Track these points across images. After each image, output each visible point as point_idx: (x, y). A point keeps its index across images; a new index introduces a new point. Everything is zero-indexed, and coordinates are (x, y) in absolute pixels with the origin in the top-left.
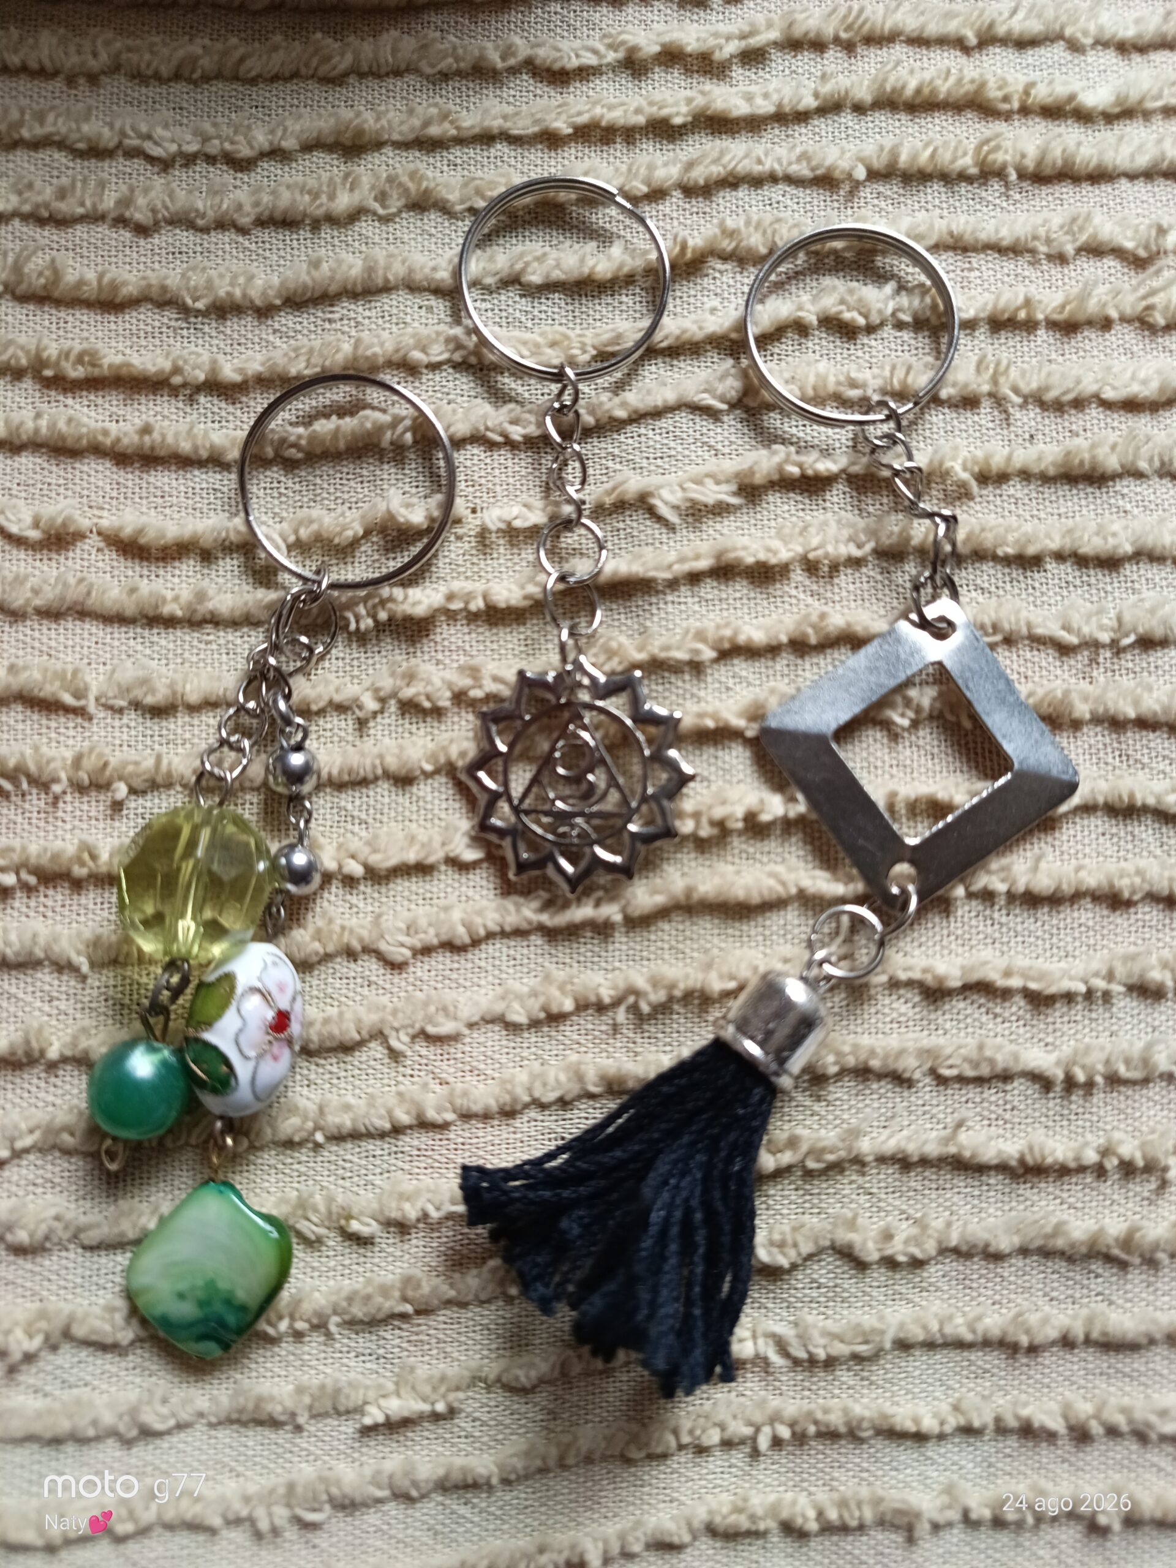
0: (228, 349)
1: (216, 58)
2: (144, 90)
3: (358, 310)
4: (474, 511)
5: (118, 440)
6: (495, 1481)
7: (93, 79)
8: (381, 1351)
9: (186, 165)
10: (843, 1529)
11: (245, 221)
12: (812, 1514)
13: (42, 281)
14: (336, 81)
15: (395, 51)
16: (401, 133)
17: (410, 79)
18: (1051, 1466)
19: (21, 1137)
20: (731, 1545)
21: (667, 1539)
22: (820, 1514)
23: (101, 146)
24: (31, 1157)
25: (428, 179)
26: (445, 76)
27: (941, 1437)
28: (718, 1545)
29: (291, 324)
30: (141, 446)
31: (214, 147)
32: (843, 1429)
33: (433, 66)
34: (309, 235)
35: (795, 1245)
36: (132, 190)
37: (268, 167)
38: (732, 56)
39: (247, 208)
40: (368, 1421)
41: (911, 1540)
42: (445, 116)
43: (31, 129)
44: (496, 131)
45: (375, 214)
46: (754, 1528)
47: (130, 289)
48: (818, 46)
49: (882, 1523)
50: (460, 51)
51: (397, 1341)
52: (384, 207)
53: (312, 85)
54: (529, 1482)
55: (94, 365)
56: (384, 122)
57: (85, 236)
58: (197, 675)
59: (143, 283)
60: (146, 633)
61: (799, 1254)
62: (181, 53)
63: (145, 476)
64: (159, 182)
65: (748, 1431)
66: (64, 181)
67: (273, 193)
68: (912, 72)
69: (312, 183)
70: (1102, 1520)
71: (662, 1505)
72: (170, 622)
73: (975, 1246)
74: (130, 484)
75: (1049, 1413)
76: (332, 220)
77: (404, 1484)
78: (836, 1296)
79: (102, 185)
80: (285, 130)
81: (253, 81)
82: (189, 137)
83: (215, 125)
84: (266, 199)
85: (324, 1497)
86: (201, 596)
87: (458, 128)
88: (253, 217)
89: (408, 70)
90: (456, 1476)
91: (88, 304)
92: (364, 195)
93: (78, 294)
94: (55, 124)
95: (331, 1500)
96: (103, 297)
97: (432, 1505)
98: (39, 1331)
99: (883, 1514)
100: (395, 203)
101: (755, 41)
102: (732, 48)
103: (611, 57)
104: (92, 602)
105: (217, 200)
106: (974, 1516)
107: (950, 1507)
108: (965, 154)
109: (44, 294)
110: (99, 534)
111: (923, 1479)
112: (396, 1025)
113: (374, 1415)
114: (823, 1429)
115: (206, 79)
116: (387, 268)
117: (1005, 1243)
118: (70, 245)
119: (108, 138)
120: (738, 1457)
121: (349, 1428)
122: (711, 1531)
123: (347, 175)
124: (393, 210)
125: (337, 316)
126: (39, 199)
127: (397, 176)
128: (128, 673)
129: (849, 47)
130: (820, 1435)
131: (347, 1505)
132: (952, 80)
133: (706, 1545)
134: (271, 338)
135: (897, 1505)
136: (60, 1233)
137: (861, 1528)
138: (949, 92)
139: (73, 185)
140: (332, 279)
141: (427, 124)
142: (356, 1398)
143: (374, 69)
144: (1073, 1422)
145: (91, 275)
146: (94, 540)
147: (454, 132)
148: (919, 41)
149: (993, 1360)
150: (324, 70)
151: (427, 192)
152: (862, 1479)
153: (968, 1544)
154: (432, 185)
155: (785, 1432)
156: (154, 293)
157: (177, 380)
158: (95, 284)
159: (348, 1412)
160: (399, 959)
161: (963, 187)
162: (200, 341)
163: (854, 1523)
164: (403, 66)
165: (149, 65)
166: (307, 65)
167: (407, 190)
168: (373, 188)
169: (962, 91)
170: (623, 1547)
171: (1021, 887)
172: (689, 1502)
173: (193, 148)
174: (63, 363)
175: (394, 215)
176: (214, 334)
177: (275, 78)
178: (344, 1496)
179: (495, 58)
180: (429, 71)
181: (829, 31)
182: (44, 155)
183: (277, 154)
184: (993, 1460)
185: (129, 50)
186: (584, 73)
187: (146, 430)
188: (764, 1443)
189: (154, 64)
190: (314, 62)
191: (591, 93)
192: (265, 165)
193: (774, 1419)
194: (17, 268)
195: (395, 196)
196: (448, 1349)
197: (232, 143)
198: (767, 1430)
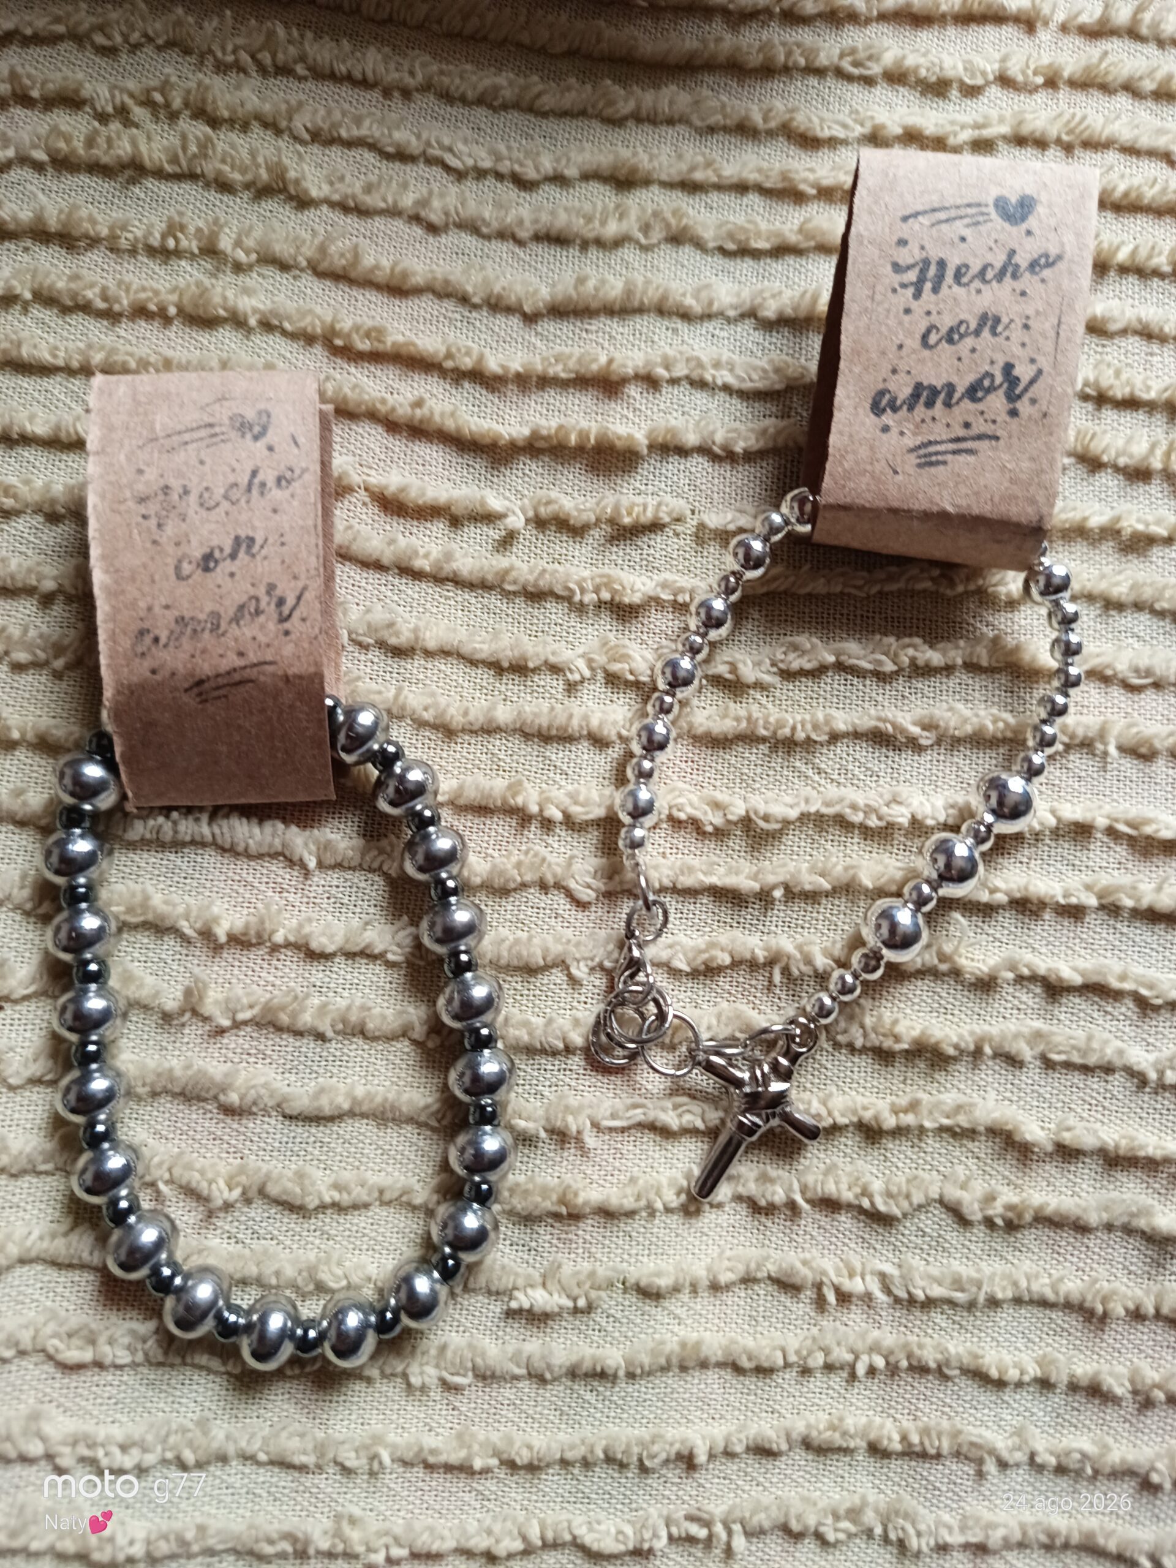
0: (494, 345)
1: (517, 90)
2: (449, 109)
3: (614, 326)
4: (693, 512)
5: (393, 409)
6: (621, 1373)
7: (406, 94)
8: (534, 1244)
9: (478, 179)
10: (923, 1455)
11: (523, 234)
12: (896, 1437)
13: (344, 262)
14: (616, 122)
15: (671, 103)
16: (669, 175)
17: (681, 129)
18: (1114, 1424)
19: (242, 1010)
20: (822, 1459)
21: (767, 1446)
22: (904, 1438)
23: (408, 152)
24: (249, 1029)
25: (688, 217)
26: (712, 130)
27: (1019, 1385)
28: (810, 1457)
29: (552, 329)
30: (412, 418)
31: (505, 167)
32: (933, 1365)
33: (703, 120)
34: (577, 253)
35: (908, 1196)
36: (431, 193)
37: (550, 191)
38: (965, 143)
39: (527, 224)
40: (514, 1305)
41: (980, 1475)
42: (709, 164)
43: (348, 130)
44: (751, 183)
45: (637, 242)
46: (845, 1445)
47: (418, 280)
48: (1040, 144)
49: (958, 1454)
50: (729, 110)
51: (548, 1237)
52: (646, 235)
53: (596, 124)
54: (651, 1378)
55: (379, 341)
56: (656, 164)
57: (382, 227)
58: (436, 624)
59: (430, 276)
60: (396, 581)
61: (911, 1204)
62: (487, 82)
63: (410, 444)
64: (453, 189)
65: (849, 1357)
66: (373, 178)
67: (553, 213)
68: (1122, 176)
69: (587, 207)
70: (1155, 1478)
71: (764, 1414)
72: (417, 575)
73: (1067, 1218)
74: (397, 449)
75: (1117, 1377)
76: (599, 243)
77: (538, 1365)
78: (939, 1246)
79: (405, 186)
80: (569, 160)
81: (544, 115)
82: (484, 154)
83: (509, 148)
84: (545, 218)
85: (470, 1365)
86: (449, 556)
87: (719, 176)
88: (532, 232)
89: (680, 121)
90: (587, 1366)
91: (378, 287)
92: (631, 225)
93: (373, 277)
94: (370, 128)
95: (474, 1368)
96: (394, 283)
97: (562, 1388)
98: (238, 1184)
99: (960, 1445)
100: (657, 235)
101: (987, 133)
102: (966, 136)
103: (859, 130)
104: (356, 548)
105: (503, 213)
106: (1038, 1460)
107: (1019, 1449)
108: (1160, 254)
109: (341, 273)
110: (366, 490)
111: (999, 1420)
112: (578, 956)
113: (521, 1300)
114: (915, 1363)
115: (505, 107)
116: (645, 292)
117: (1093, 1219)
118: (368, 234)
119: (415, 146)
120: (837, 1380)
121: (497, 1308)
122: (807, 1444)
123: (618, 206)
124: (654, 241)
125: (594, 328)
126: (349, 191)
127: (662, 211)
128: (379, 615)
129: (1068, 148)
130: (911, 1368)
131: (486, 1377)
132: (1157, 188)
133: (800, 1456)
134: (533, 340)
135: (974, 1439)
136: (266, 1099)
137: (938, 1456)
138: (1153, 198)
139: (379, 183)
140: (594, 297)
141: (693, 169)
142: (507, 1282)
143: (652, 117)
144: (1139, 1387)
145: (386, 263)
146: (363, 495)
147: (715, 179)
148: (1131, 151)
149: (1073, 1321)
150: (609, 112)
151: (685, 228)
152: (943, 1413)
153: (1030, 1484)
154: (691, 223)
155: (880, 1362)
156: (438, 287)
157: (449, 364)
158: (388, 271)
159: (498, 1293)
160: (585, 898)
161: (1156, 282)
162: (471, 334)
163: (933, 1452)
164: (676, 117)
165: (458, 88)
166: (593, 106)
167: (668, 226)
168: (639, 219)
169: (1165, 199)
170: (726, 1447)
171: (1145, 903)
172: (789, 1416)
173: (487, 164)
174: (355, 337)
175: (654, 246)
176: (484, 329)
177: (565, 114)
178: (487, 1367)
179: (757, 118)
180: (699, 123)
181: (1053, 132)
182: (355, 153)
183: (559, 180)
184: (1062, 1411)
185: (442, 72)
186: (833, 143)
187: (419, 403)
188: (861, 1369)
189: (461, 90)
190: (601, 105)
191: (837, 159)
192: (547, 188)
193: (874, 1348)
194: (323, 249)
195: (657, 229)
196: (593, 1250)
197: (521, 165)
198: (865, 1358)
